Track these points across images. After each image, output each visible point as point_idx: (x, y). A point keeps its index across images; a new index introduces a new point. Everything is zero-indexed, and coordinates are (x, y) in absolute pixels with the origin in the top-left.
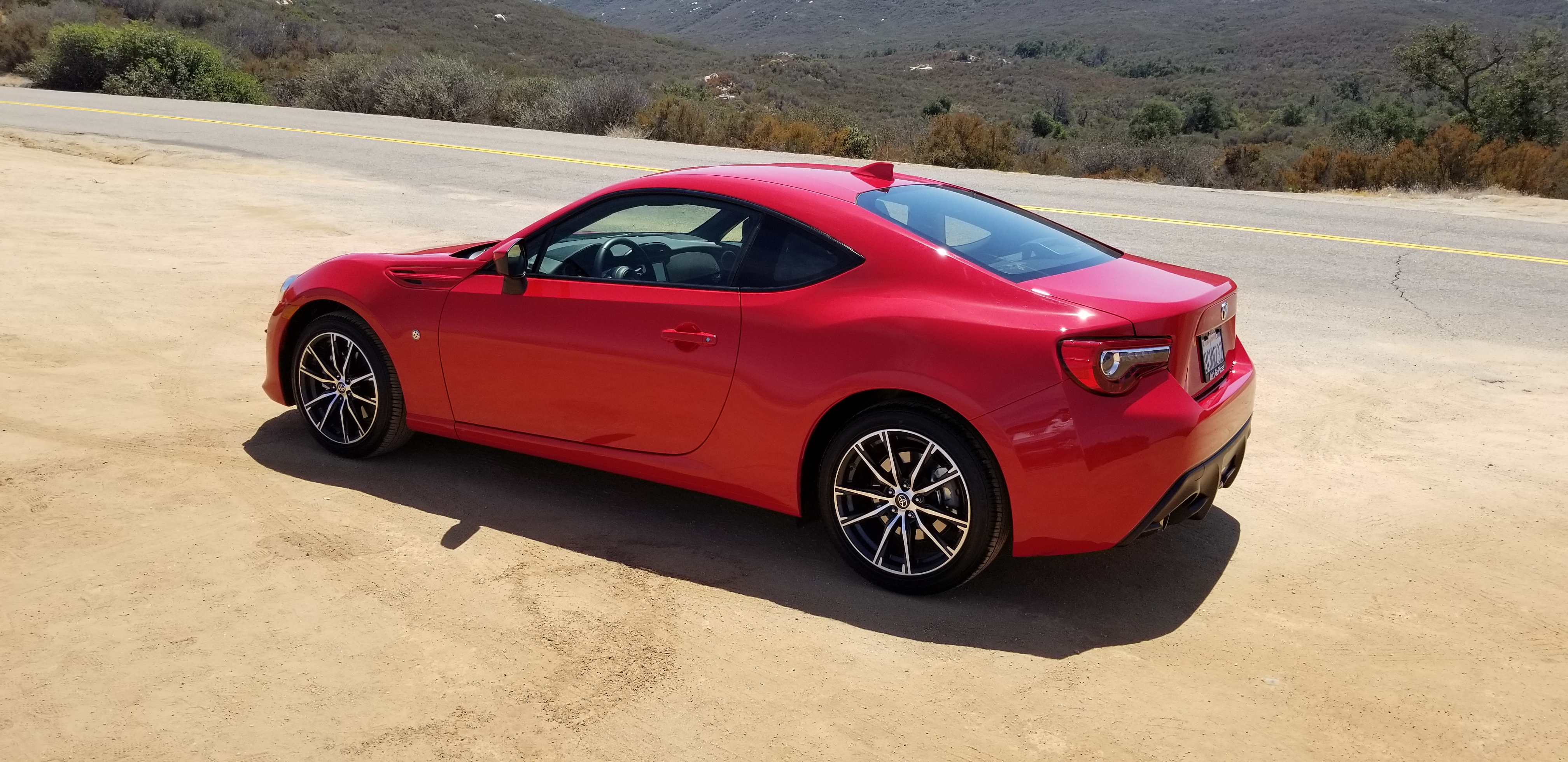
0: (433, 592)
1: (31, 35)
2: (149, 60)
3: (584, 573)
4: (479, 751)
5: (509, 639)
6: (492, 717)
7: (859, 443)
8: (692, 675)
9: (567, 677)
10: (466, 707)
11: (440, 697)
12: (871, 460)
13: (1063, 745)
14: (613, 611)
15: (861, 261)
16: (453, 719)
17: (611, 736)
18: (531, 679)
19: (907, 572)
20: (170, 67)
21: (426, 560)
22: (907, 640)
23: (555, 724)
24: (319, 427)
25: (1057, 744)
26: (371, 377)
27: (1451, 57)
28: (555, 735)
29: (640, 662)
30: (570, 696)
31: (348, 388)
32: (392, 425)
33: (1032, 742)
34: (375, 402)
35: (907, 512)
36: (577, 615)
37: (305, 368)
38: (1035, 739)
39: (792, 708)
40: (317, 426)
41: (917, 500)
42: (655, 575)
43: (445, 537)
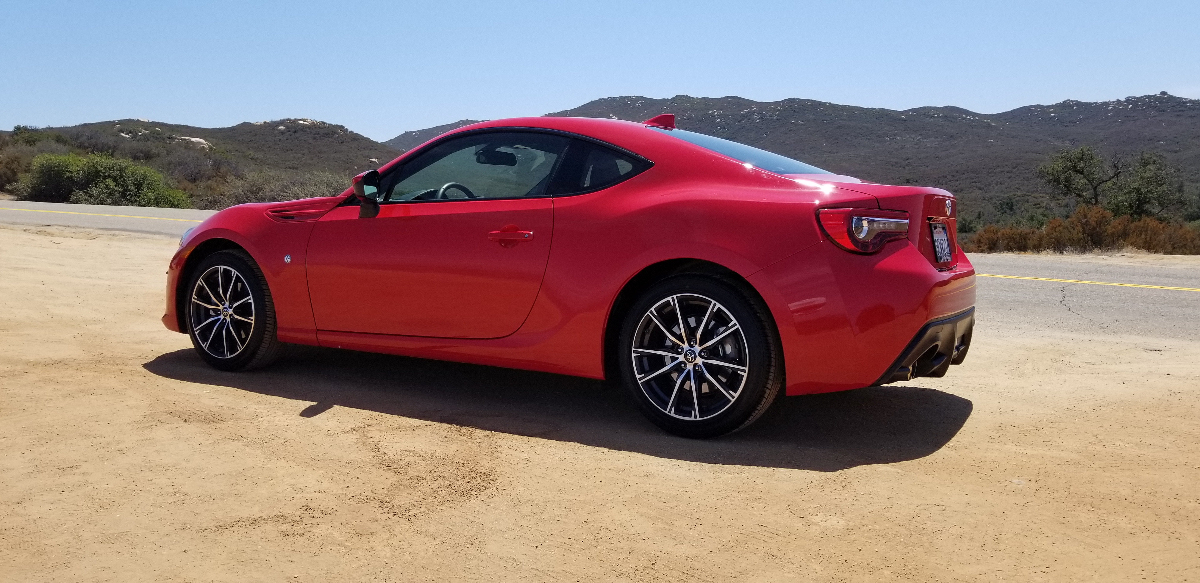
0: (289, 441)
1: (19, 165)
2: (107, 180)
3: (420, 429)
4: (320, 532)
5: (353, 466)
6: (333, 511)
7: (652, 309)
8: (512, 486)
9: (402, 488)
10: (311, 505)
11: (289, 499)
12: (663, 323)
13: (842, 522)
14: (444, 450)
15: (651, 165)
16: (299, 513)
17: (439, 523)
18: (370, 489)
19: (696, 417)
20: (122, 185)
21: (286, 424)
23: (389, 515)
24: (205, 347)
25: (837, 522)
26: (250, 299)
27: (1082, 173)
28: (389, 522)
29: (466, 479)
30: (402, 499)
31: (231, 311)
32: (265, 339)
33: (814, 521)
34: (252, 320)
35: (695, 365)
36: (413, 452)
37: (196, 298)
38: (817, 519)
39: (600, 503)
40: (204, 346)
41: (703, 354)
42: (481, 431)
43: (303, 411)
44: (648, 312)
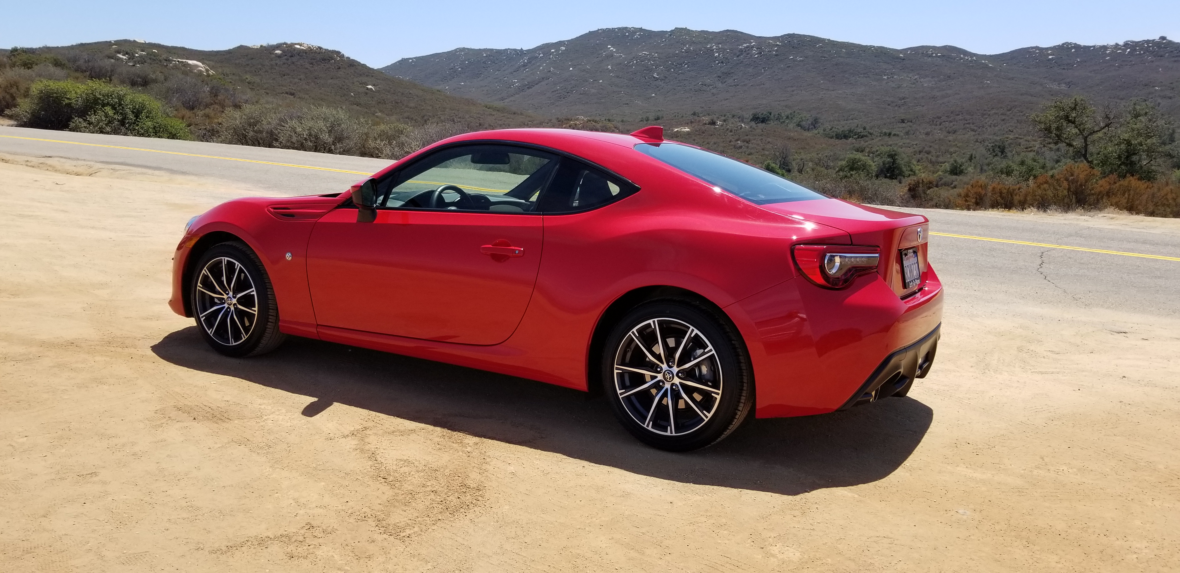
0: (292, 445)
1: (17, 89)
2: (106, 108)
3: (414, 434)
4: (322, 554)
5: (352, 477)
6: (334, 530)
7: (634, 330)
8: (499, 504)
9: (397, 504)
10: (314, 523)
11: (293, 516)
12: (643, 343)
13: (798, 554)
14: (436, 460)
15: (638, 190)
16: (302, 532)
17: (431, 546)
18: (368, 505)
19: (671, 433)
20: (121, 113)
21: (289, 424)
22: (672, 481)
23: (385, 536)
24: (211, 333)
25: (793, 554)
26: (253, 291)
27: (1073, 122)
28: (385, 544)
29: (456, 495)
30: (398, 517)
31: (234, 301)
32: (268, 329)
33: (773, 552)
34: (255, 311)
35: (672, 385)
36: (408, 462)
37: (201, 286)
38: (775, 550)
39: (578, 527)
40: (209, 332)
41: (680, 375)
42: (471, 437)
43: (305, 409)
44: (630, 333)
